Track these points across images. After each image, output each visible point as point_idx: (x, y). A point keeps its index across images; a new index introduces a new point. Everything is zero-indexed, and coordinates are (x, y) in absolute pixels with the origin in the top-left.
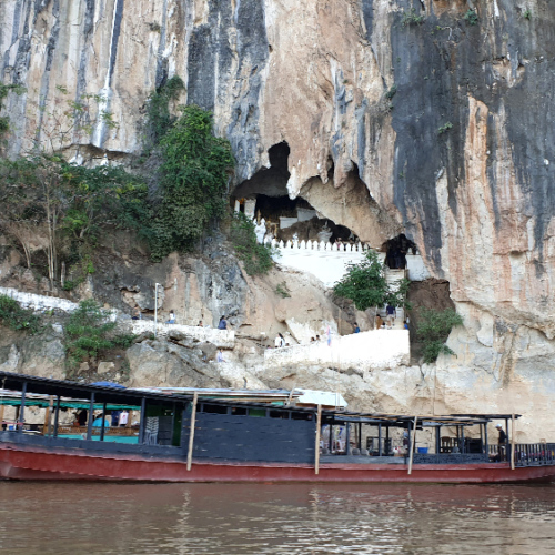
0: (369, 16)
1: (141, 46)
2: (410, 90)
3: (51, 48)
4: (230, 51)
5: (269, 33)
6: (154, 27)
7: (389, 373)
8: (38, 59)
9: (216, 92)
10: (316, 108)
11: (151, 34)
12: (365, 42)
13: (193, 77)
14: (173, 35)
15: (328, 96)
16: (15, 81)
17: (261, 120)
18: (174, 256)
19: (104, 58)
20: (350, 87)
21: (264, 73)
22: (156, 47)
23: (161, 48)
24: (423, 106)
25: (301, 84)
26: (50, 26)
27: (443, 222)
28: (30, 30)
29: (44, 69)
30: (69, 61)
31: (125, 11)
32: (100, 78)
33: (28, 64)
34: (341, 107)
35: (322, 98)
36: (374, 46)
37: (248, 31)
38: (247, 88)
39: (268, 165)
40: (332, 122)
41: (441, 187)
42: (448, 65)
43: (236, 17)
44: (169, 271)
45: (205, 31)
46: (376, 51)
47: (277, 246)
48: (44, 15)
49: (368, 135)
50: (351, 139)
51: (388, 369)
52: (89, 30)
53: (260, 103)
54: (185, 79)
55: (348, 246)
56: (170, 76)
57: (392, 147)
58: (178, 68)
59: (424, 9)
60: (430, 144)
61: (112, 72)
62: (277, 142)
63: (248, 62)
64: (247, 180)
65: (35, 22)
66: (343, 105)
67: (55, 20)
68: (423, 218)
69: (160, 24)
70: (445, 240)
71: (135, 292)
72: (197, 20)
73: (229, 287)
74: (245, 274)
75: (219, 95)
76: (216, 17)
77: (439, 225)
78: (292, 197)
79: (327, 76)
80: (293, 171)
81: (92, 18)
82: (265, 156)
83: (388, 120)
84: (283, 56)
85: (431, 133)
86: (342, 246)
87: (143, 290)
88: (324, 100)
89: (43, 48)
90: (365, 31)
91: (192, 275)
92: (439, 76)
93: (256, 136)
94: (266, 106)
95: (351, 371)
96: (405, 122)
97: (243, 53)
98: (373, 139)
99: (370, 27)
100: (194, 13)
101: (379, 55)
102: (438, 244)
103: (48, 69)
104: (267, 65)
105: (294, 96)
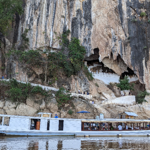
0: (122, 19)
1: (59, 21)
2: (134, 38)
3: (38, 20)
4: (82, 24)
5: (93, 21)
6: (63, 17)
7: (131, 106)
8: (35, 23)
9: (79, 34)
10: (107, 40)
11: (62, 18)
12: (120, 25)
13: (73, 30)
14: (68, 19)
15: (110, 37)
16: (29, 28)
17: (92, 42)
18: (72, 76)
19: (51, 24)
20: (117, 36)
21: (92, 30)
22: (63, 22)
23: (65, 22)
24: (138, 42)
25: (102, 34)
26: (38, 14)
27: (144, 70)
28: (33, 15)
29: (36, 25)
30: (43, 24)
31: (56, 12)
32: (50, 29)
33: (33, 24)
34: (114, 40)
35: (108, 38)
36: (123, 26)
37: (87, 19)
38: (87, 34)
39: (93, 53)
40: (112, 44)
41: (144, 62)
42: (145, 33)
43: (83, 16)
44: (72, 79)
45: (76, 19)
46: (124, 27)
47: (93, 73)
48: (36, 11)
49: (123, 48)
50: (118, 48)
51: (131, 105)
52: (47, 16)
53: (91, 38)
54: (71, 30)
55: (111, 74)
56: (67, 29)
57: (130, 51)
58: (69, 27)
59: (136, 18)
60: (141, 51)
61: (53, 28)
62: (96, 48)
63: (87, 27)
64: (88, 57)
65: (34, 13)
66: (115, 40)
67: (39, 13)
68: (139, 69)
69: (64, 16)
70: (144, 74)
71: (65, 85)
72: (74, 16)
73: (85, 84)
74: (88, 81)
75: (80, 35)
76: (78, 15)
77: (143, 71)
78: (100, 62)
79: (110, 33)
80: (100, 55)
81: (48, 13)
82: (93, 51)
83: (129, 45)
84: (97, 26)
85: (141, 49)
86: (109, 74)
87: (67, 85)
88: (109, 38)
89: (36, 20)
90: (121, 22)
91: (77, 81)
92: (143, 35)
93: (91, 46)
94: (93, 39)
95: (122, 106)
96: (133, 46)
97: (86, 25)
98: (125, 49)
99: (122, 22)
100: (73, 14)
101: (125, 28)
102: (143, 75)
103: (37, 25)
104: (92, 28)
105: (100, 36)
